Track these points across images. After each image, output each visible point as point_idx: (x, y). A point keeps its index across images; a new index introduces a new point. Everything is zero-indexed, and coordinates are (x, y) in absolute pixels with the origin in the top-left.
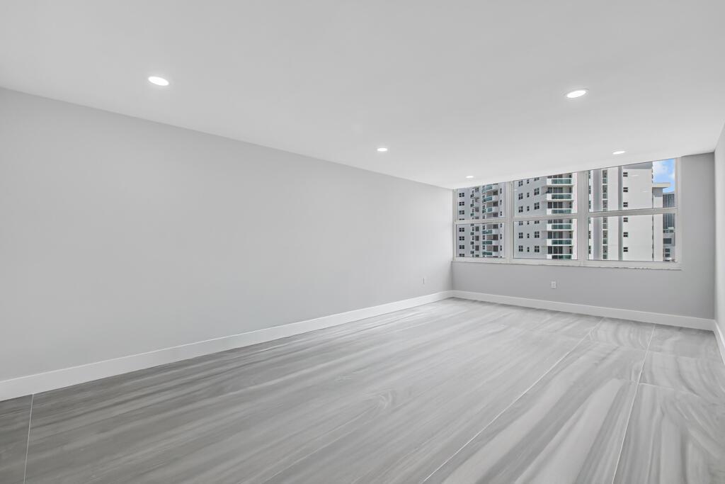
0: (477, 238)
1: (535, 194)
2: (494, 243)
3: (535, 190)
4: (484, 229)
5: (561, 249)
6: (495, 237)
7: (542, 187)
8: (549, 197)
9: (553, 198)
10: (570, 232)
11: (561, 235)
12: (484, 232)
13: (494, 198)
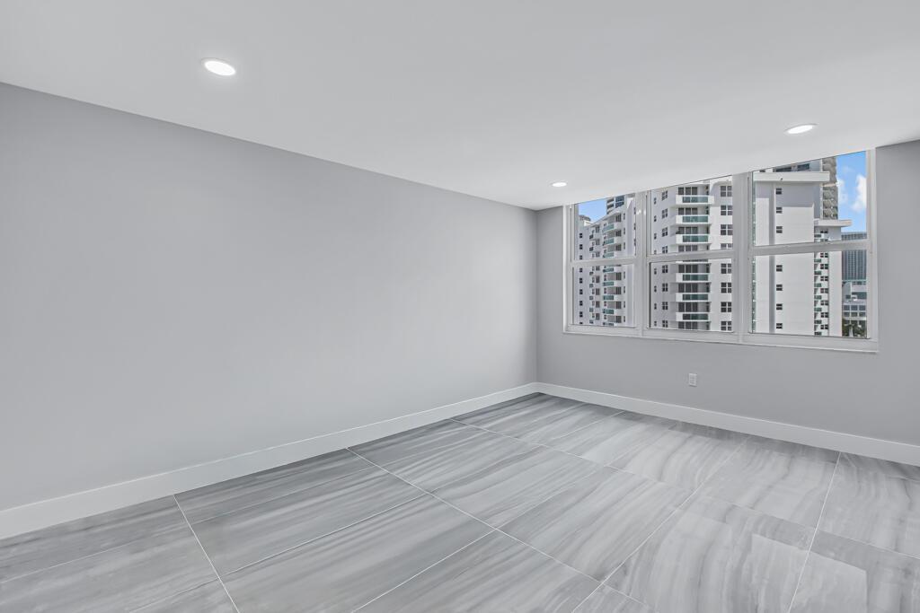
0: (598, 292)
1: (663, 235)
2: (616, 298)
3: (663, 230)
4: (605, 280)
5: (695, 307)
6: (618, 291)
7: (671, 227)
8: (679, 239)
9: (684, 241)
10: (708, 284)
11: (695, 287)
12: (604, 284)
13: (616, 240)
